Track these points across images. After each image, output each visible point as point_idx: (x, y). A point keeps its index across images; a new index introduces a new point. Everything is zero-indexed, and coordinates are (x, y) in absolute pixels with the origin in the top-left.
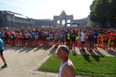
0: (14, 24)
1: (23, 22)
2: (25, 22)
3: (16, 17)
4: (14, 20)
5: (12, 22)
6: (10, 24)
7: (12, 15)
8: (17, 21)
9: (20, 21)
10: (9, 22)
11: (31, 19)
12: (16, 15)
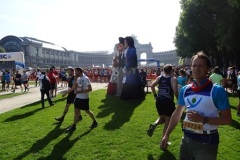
0: (41, 62)
1: (56, 57)
2: (60, 58)
3: (44, 49)
4: (41, 55)
5: (37, 58)
6: (34, 61)
7: (38, 46)
8: (47, 56)
9: (52, 57)
10: (33, 58)
11: (72, 52)
12: (45, 45)
